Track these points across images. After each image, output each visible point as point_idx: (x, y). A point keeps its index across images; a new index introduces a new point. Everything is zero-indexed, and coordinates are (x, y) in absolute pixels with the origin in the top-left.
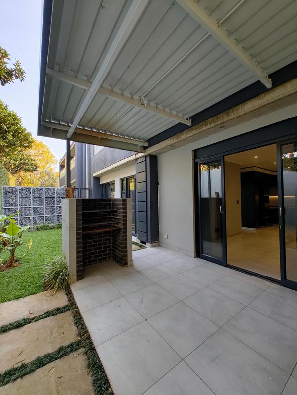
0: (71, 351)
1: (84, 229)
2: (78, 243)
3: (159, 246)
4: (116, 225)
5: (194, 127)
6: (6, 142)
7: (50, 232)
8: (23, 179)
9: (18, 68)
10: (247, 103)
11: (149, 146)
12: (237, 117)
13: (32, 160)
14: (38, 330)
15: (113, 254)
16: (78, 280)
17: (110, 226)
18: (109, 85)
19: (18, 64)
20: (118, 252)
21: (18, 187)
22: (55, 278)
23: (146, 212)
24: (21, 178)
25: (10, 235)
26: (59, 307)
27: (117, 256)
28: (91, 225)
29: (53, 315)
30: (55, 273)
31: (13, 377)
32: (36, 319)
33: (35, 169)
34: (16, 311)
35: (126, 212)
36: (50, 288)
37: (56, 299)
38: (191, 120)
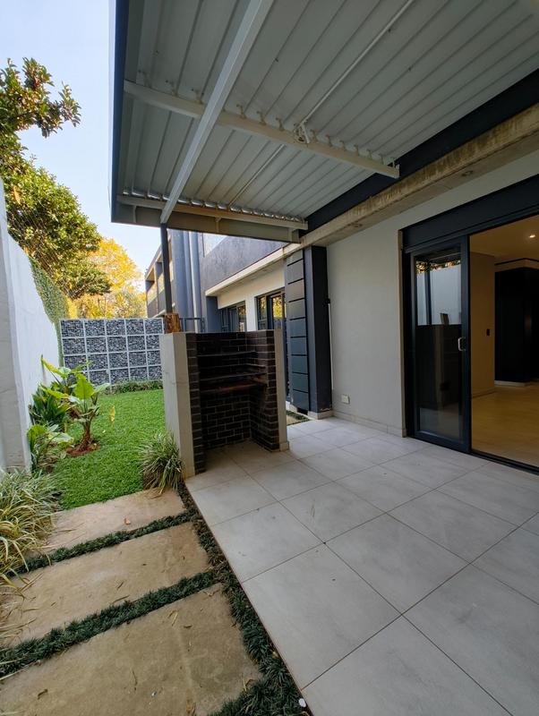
0: (201, 586)
1: (202, 386)
2: (193, 411)
3: (333, 416)
4: (256, 379)
5: (404, 181)
6: (57, 243)
7: (140, 394)
8: (88, 309)
9: (68, 99)
10: (530, 112)
11: (311, 229)
12: (505, 147)
13: (100, 274)
14: (143, 550)
15: (252, 430)
16: (196, 474)
17: (244, 381)
18: (238, 106)
19: (66, 93)
20: (262, 427)
21: (83, 321)
22: (160, 469)
23: (308, 355)
24: (84, 306)
25: (81, 399)
26: (172, 516)
27: (260, 434)
28: (213, 379)
29: (163, 528)
30: (159, 461)
31: (115, 621)
32: (138, 534)
33: (107, 288)
34: (104, 519)
35: (273, 356)
36: (153, 486)
37: (165, 502)
38: (398, 167)
